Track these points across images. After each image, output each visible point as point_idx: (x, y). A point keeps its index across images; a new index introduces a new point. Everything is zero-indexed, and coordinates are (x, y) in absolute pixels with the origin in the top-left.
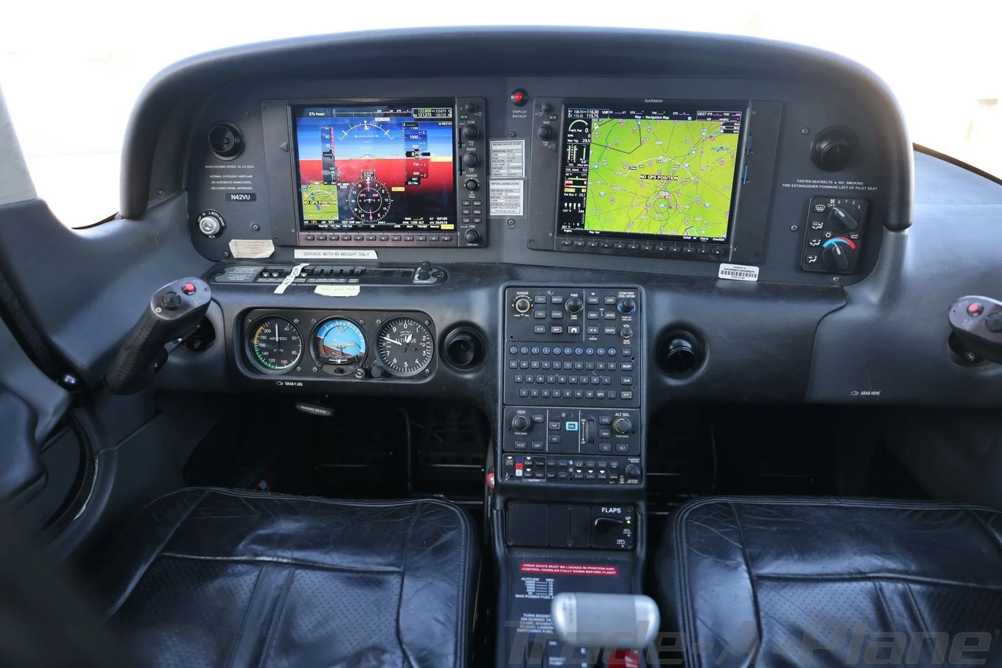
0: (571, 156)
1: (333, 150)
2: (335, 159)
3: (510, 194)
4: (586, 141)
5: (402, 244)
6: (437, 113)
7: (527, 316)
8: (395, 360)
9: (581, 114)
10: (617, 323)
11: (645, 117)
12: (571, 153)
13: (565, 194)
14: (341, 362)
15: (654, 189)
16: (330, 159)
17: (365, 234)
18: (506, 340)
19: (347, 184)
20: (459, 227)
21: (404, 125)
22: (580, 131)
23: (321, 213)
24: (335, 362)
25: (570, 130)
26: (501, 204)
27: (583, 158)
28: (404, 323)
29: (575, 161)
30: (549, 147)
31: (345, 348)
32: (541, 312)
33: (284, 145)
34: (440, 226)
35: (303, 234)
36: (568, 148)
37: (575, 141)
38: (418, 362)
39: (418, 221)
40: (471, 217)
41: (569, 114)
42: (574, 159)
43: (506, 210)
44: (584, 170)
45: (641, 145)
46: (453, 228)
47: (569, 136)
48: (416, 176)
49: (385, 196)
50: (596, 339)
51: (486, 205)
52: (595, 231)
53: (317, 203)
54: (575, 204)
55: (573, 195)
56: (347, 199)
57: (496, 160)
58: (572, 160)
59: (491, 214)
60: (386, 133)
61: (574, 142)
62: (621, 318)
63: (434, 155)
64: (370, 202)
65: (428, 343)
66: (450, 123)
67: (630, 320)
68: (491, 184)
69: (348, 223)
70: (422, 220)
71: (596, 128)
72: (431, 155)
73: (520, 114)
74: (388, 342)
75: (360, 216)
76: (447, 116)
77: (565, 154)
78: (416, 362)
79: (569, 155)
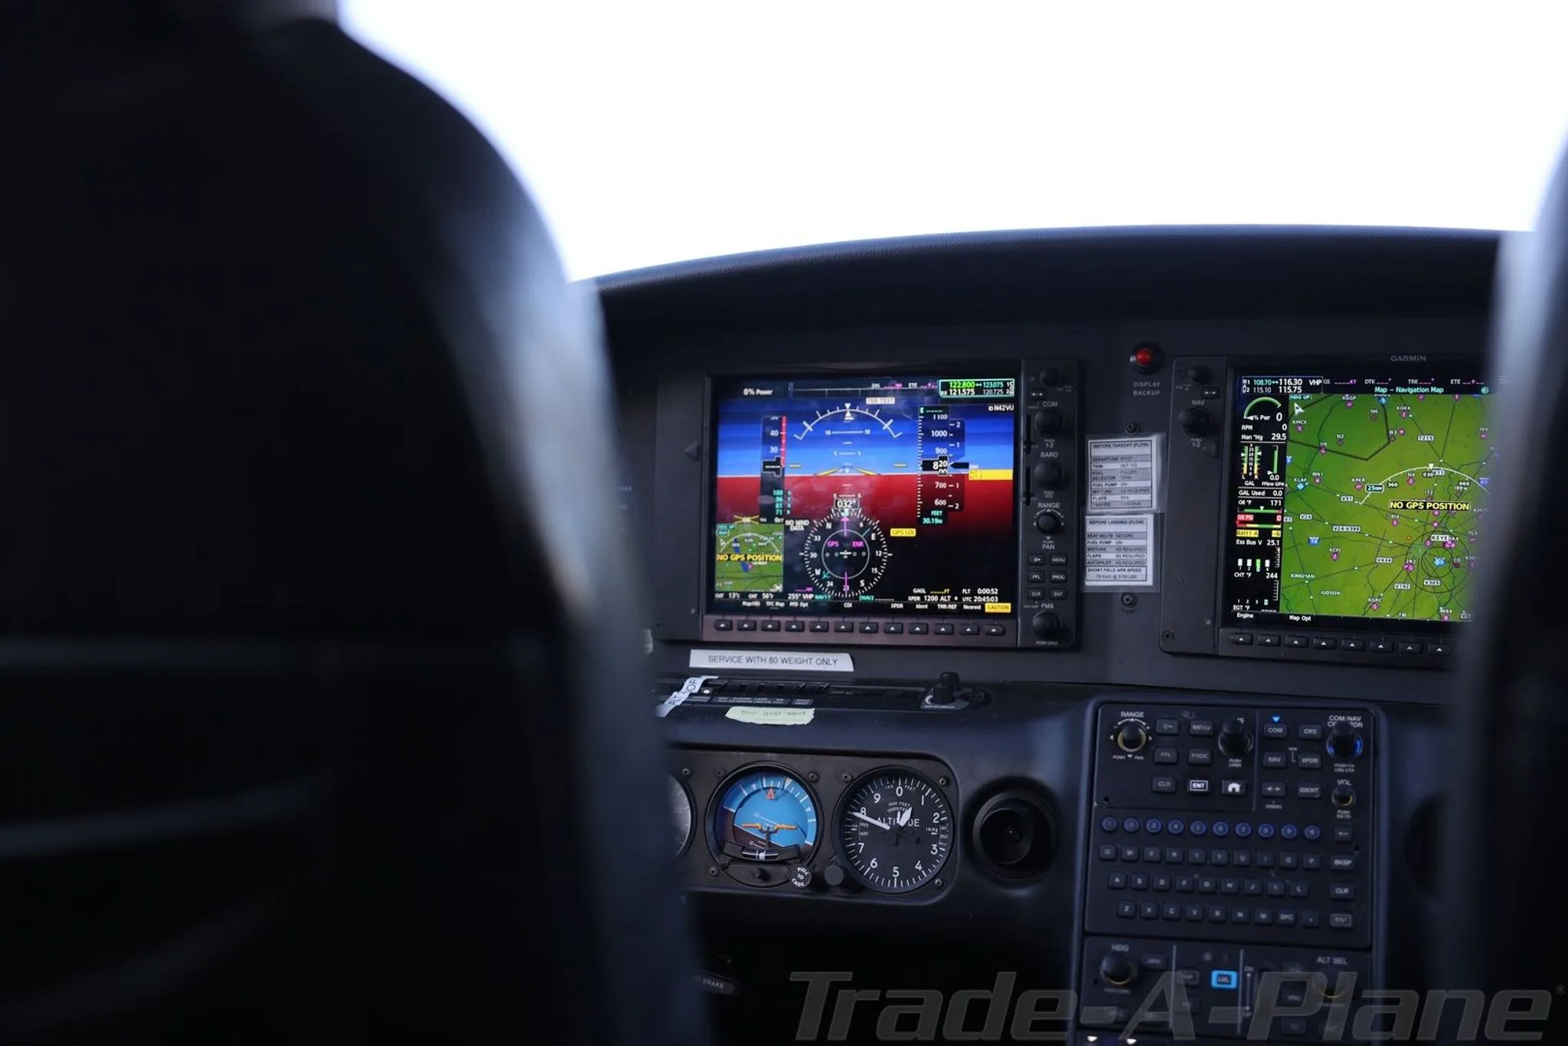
0: (1248, 467)
1: (783, 458)
2: (786, 475)
3: (1126, 542)
4: (1279, 438)
5: (905, 640)
6: (986, 389)
7: (1139, 758)
8: (873, 861)
9: (1268, 386)
10: (1323, 775)
11: (1395, 389)
12: (1248, 461)
13: (1238, 541)
14: (766, 857)
15: (1421, 530)
16: (775, 476)
17: (832, 620)
18: (1095, 804)
19: (806, 523)
20: (1022, 606)
21: (922, 412)
22: (1267, 418)
23: (750, 578)
24: (754, 857)
25: (1245, 418)
26: (1109, 562)
27: (1272, 470)
28: (896, 785)
29: (1256, 477)
30: (1204, 449)
31: (776, 831)
32: (1168, 752)
33: (691, 448)
34: (983, 607)
35: (711, 619)
36: (1244, 452)
37: (1257, 437)
38: (920, 868)
39: (939, 596)
40: (1046, 587)
41: (1245, 386)
42: (1256, 472)
43: (1117, 573)
44: (1275, 493)
45: (1389, 443)
46: (1009, 611)
47: (1244, 427)
48: (938, 508)
49: (876, 545)
50: (1279, 807)
51: (1078, 567)
52: (1300, 616)
53: (744, 559)
54: (1258, 562)
55: (1254, 543)
56: (803, 552)
57: (1100, 476)
58: (1250, 474)
59: (1088, 583)
60: (886, 426)
61: (1254, 439)
62: (1334, 768)
63: (976, 466)
64: (845, 557)
65: (943, 828)
66: (1010, 408)
67: (1353, 770)
68: (1088, 522)
69: (801, 598)
70: (946, 594)
71: (1297, 412)
72: (970, 466)
73: (1146, 388)
74: (863, 824)
75: (825, 586)
76: (1005, 393)
77: (1237, 463)
78: (916, 867)
79: (1245, 465)
